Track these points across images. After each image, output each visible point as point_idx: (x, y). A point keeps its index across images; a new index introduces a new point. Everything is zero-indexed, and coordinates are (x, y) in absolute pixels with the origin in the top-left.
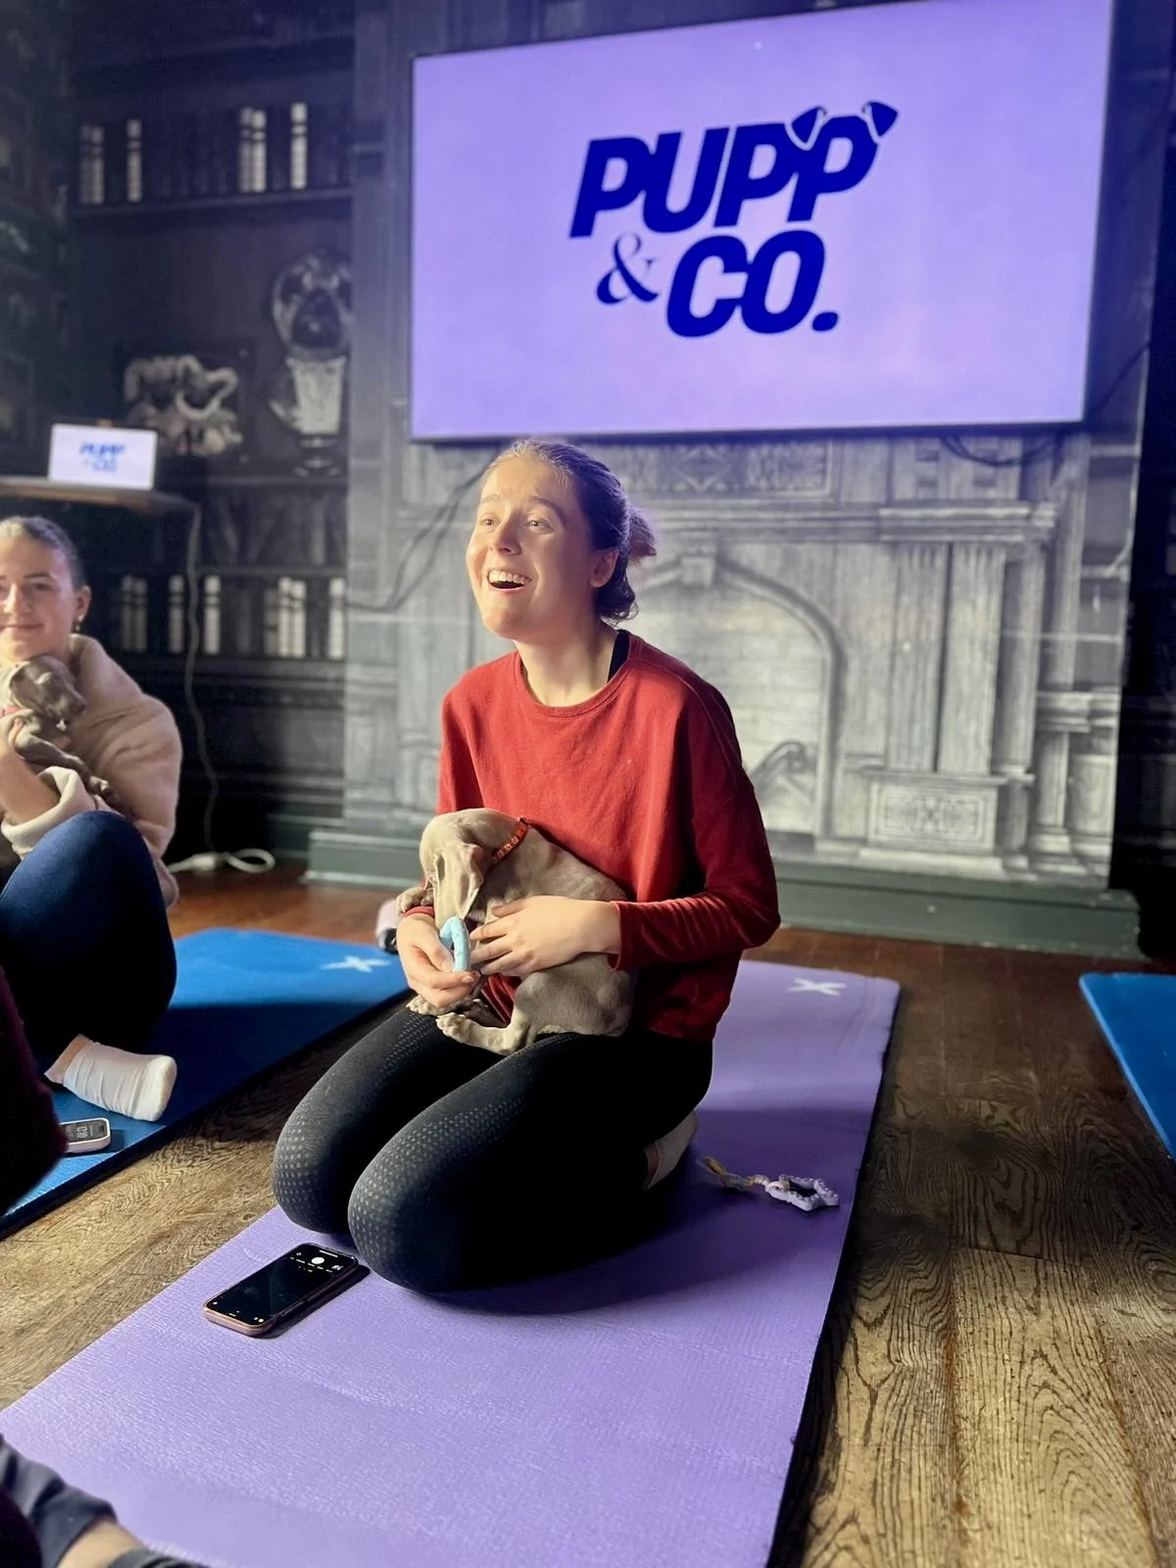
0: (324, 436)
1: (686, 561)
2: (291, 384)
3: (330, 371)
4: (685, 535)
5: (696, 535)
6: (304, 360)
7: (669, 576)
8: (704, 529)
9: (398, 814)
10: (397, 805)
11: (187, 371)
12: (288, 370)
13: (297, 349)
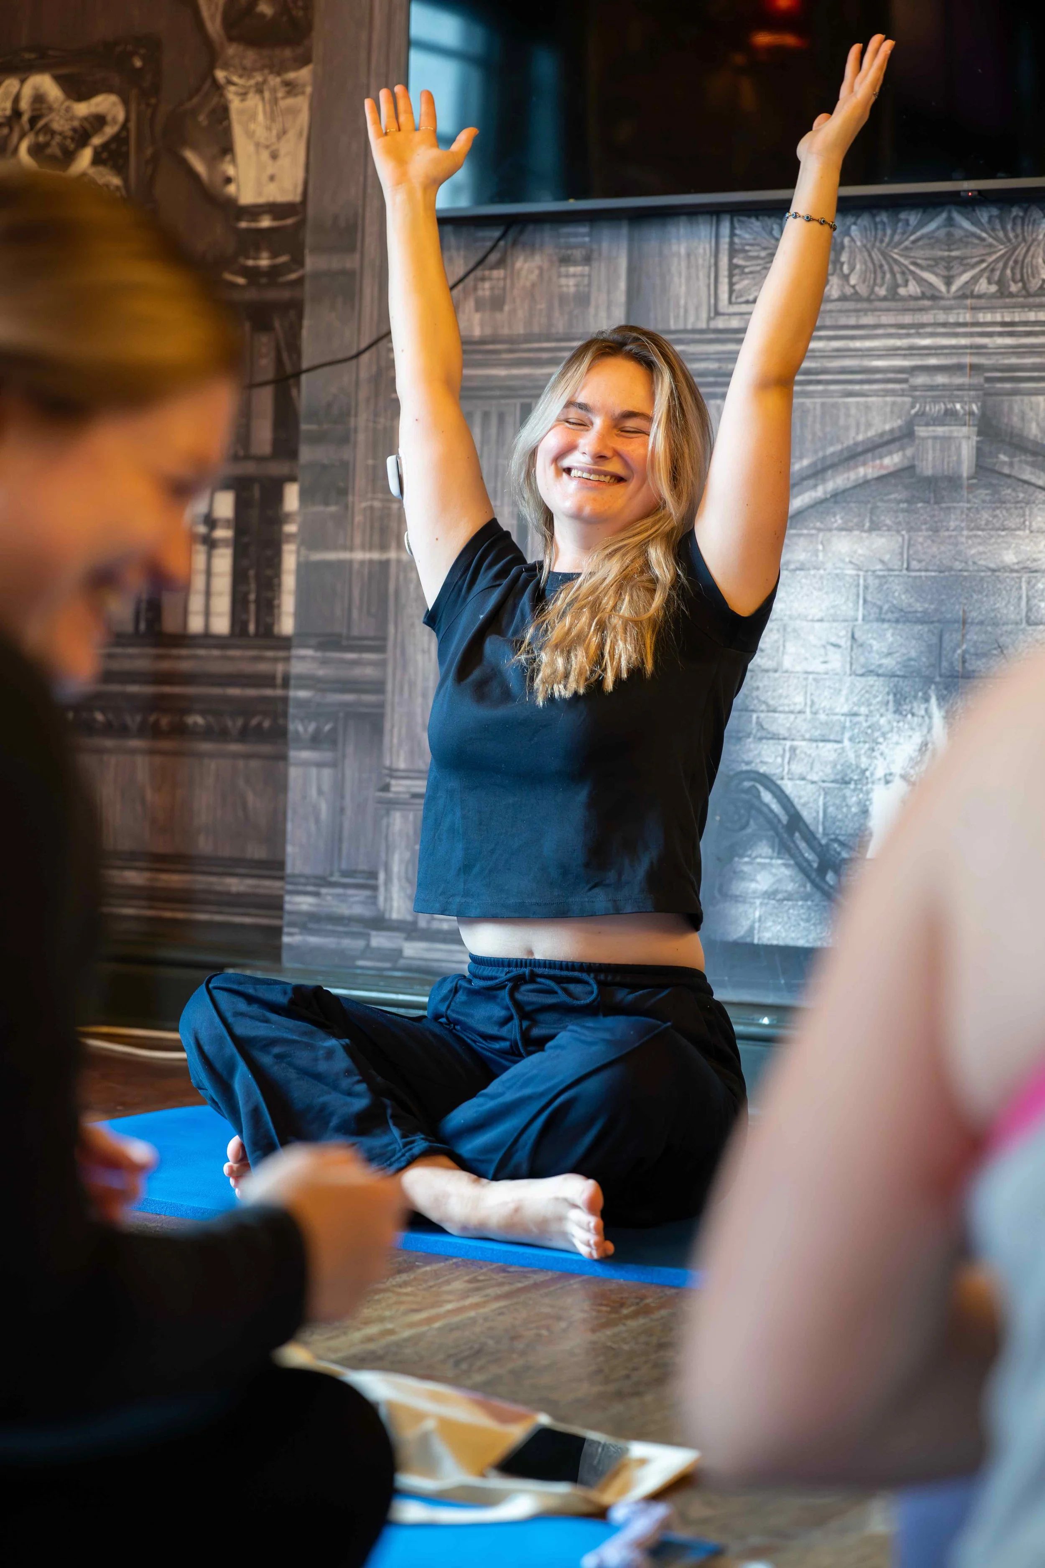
0: (275, 209)
1: (922, 431)
2: (222, 113)
3: (291, 88)
4: (920, 380)
5: (941, 379)
6: (246, 72)
7: (892, 461)
8: (958, 368)
9: (379, 940)
10: (380, 923)
11: (39, 99)
12: (218, 88)
13: (232, 50)
